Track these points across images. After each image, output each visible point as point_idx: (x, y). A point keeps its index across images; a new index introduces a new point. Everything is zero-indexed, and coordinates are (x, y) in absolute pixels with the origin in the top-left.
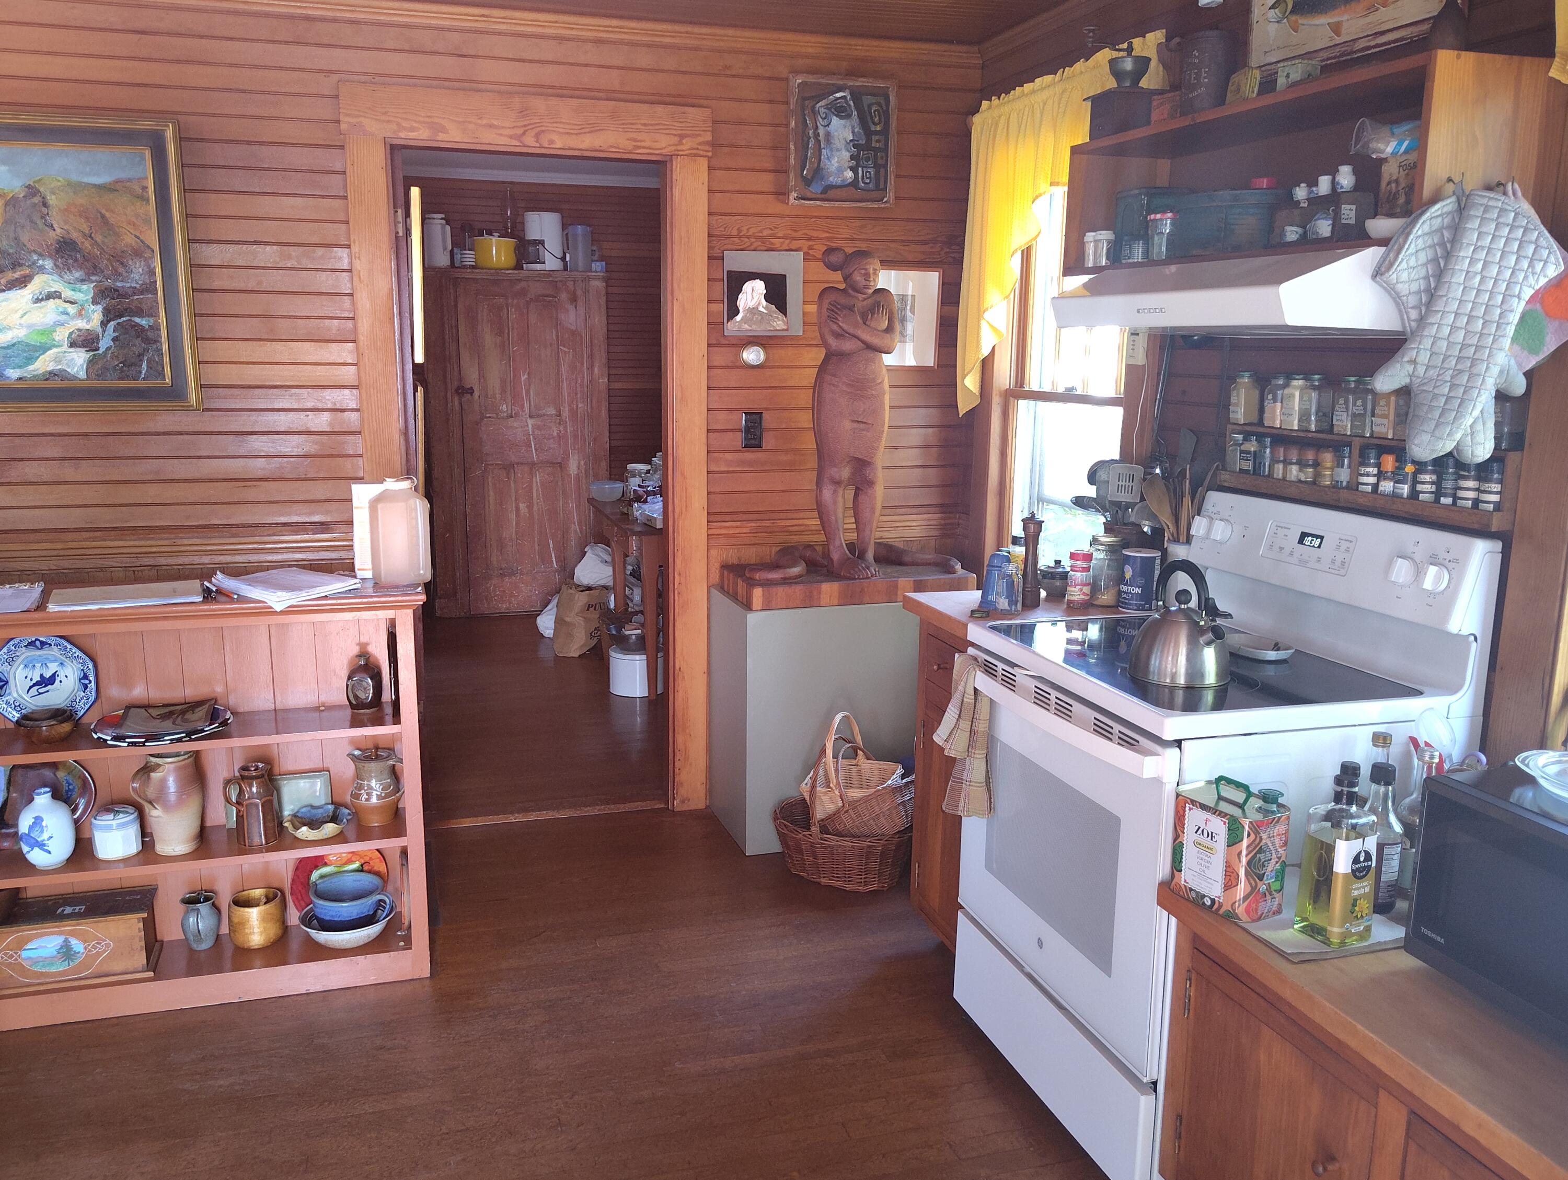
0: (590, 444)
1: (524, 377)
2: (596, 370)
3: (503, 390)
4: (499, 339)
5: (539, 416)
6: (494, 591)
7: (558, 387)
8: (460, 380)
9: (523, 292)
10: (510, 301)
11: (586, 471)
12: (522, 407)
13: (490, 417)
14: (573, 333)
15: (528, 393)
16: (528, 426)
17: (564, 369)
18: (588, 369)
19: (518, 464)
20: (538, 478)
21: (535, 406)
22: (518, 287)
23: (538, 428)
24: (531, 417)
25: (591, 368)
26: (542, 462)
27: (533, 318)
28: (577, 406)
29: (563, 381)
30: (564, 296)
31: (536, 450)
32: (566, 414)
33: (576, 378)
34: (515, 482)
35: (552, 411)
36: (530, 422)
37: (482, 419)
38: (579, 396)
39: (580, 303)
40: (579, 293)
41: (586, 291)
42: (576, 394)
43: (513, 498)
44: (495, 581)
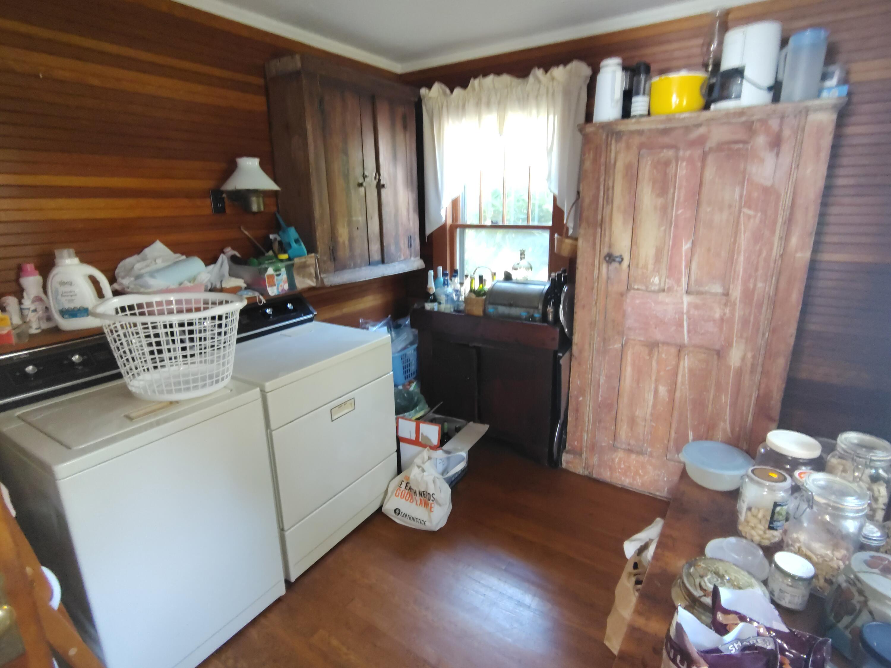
0: (764, 334)
1: (686, 246)
2: (794, 241)
3: (658, 259)
4: (660, 201)
5: (699, 293)
6: (619, 463)
7: (731, 260)
8: (610, 246)
9: (701, 141)
10: (681, 153)
11: (753, 365)
12: (679, 281)
13: (638, 289)
14: (767, 191)
15: (689, 264)
16: (682, 303)
17: (744, 239)
18: (781, 238)
19: (664, 343)
20: (686, 363)
21: (696, 281)
22: (696, 134)
23: (697, 307)
24: (688, 292)
25: (786, 238)
26: (695, 346)
27: (710, 173)
28: (755, 285)
29: (739, 253)
30: (761, 140)
31: (689, 332)
32: (736, 293)
33: (760, 251)
34: (658, 363)
35: (717, 289)
36: (686, 299)
37: (628, 289)
38: (760, 272)
39: (786, 148)
40: (787, 133)
41: (800, 130)
42: (756, 270)
43: (653, 378)
44: (620, 454)
